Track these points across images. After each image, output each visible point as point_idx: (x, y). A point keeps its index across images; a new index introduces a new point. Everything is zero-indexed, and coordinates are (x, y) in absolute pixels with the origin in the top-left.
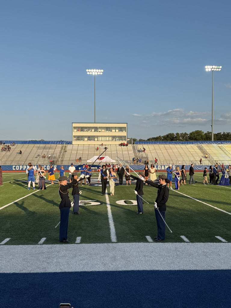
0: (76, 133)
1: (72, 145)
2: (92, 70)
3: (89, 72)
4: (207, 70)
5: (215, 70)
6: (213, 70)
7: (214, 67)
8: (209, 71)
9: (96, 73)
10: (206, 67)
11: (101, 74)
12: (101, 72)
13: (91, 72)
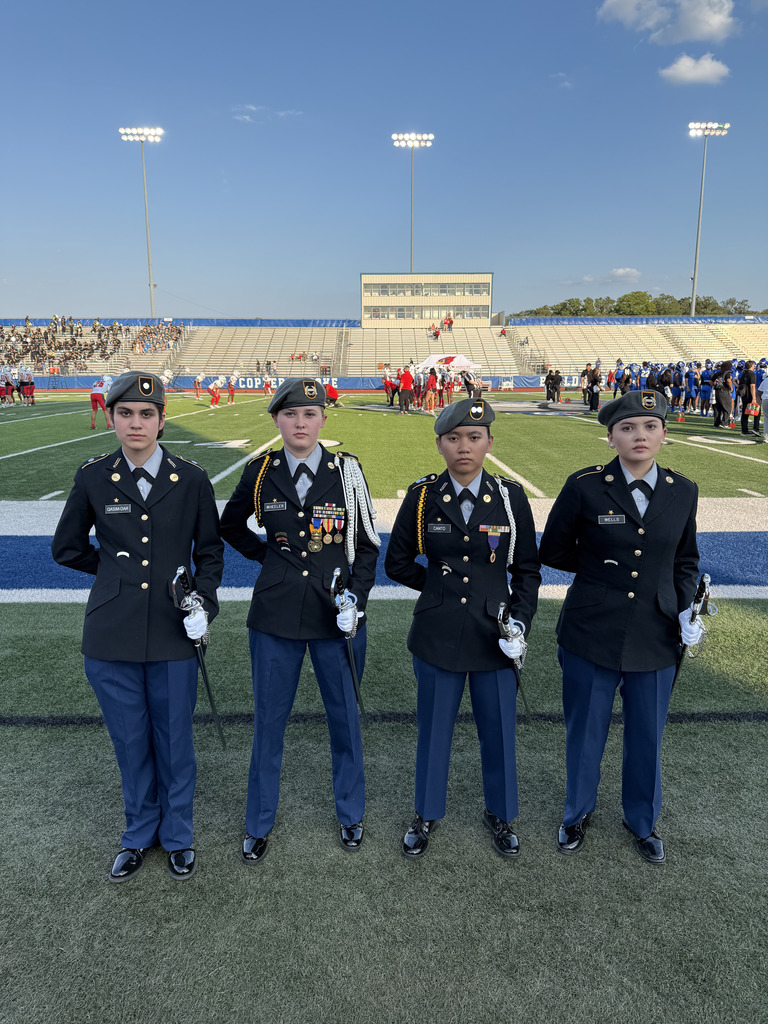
0: (371, 299)
1: (359, 330)
2: (407, 136)
3: (398, 140)
4: (692, 133)
5: (712, 133)
6: (707, 133)
7: (710, 125)
8: (697, 137)
9: (416, 144)
10: (691, 125)
11: (429, 144)
12: (428, 140)
13: (403, 139)
